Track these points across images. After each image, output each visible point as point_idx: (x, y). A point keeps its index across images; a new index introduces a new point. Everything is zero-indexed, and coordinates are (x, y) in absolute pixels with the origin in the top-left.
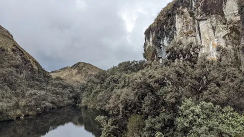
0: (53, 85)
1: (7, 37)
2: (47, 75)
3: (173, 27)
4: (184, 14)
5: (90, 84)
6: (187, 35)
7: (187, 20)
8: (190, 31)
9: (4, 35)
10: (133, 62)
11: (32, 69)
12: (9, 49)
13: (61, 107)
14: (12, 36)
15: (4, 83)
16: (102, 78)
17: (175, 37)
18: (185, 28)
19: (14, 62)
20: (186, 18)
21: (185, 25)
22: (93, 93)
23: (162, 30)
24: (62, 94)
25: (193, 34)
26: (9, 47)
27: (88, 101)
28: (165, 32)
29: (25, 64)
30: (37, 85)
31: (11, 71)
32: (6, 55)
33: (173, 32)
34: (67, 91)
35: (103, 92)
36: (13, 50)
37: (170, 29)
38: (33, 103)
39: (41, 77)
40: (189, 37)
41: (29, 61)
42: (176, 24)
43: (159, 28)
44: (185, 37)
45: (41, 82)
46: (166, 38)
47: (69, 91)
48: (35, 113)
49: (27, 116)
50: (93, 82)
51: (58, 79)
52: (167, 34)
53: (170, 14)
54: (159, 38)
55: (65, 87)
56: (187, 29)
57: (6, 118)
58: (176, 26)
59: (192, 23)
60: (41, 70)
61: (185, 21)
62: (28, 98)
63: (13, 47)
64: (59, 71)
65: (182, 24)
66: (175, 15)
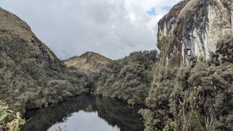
0: (69, 74)
1: (26, 28)
2: (63, 64)
3: (204, 18)
4: (218, 4)
5: (103, 73)
6: (221, 26)
7: (221, 11)
8: (224, 22)
9: (23, 27)
10: (144, 52)
11: (49, 59)
12: (29, 40)
13: (78, 95)
14: (30, 28)
15: (28, 73)
16: (115, 68)
17: (207, 28)
18: (219, 19)
19: (34, 52)
20: (219, 8)
21: (219, 16)
22: (107, 82)
23: (192, 21)
24: (78, 83)
25: (227, 25)
26: (28, 38)
27: (102, 89)
28: (195, 23)
29: (43, 54)
30: (56, 74)
31: (33, 61)
32: (27, 46)
33: (205, 23)
34: (83, 80)
35: (119, 82)
36: (33, 41)
37: (201, 20)
38: (55, 92)
39: (57, 67)
40: (223, 29)
41: (46, 52)
42: (209, 15)
43: (188, 19)
44: (218, 28)
45: (58, 71)
46: (195, 29)
47: (84, 80)
48: (57, 101)
49: (50, 104)
50: (106, 71)
51: (72, 68)
52: (197, 25)
53: (202, 5)
54: (188, 29)
55: (79, 76)
56: (220, 20)
57: (33, 107)
58: (209, 17)
59: (226, 14)
60: (57, 60)
61: (218, 11)
62: (50, 88)
63: (33, 38)
64: (69, 61)
65: (216, 15)
66: (208, 6)
